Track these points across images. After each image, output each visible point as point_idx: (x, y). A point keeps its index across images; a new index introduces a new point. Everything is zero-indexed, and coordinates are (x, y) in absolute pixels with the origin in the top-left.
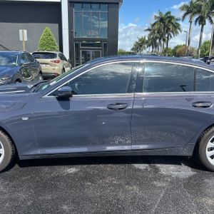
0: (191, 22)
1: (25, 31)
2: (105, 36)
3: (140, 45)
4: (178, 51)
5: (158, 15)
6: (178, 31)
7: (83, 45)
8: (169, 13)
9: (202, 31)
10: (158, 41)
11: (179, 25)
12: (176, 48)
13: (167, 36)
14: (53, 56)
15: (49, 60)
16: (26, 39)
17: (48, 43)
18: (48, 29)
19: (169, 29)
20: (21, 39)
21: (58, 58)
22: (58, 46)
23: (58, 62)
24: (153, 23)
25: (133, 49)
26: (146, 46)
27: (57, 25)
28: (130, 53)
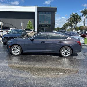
0: (85, 17)
1: (23, 23)
2: (50, 23)
3: (65, 26)
4: (81, 28)
5: (72, 15)
7: (42, 26)
8: (76, 14)
10: (72, 24)
12: (81, 27)
13: (76, 22)
14: (31, 30)
15: (30, 32)
16: (23, 25)
17: (30, 26)
18: (30, 21)
19: (76, 20)
20: (22, 25)
21: (33, 31)
22: (33, 26)
23: (33, 32)
24: (70, 17)
25: (62, 27)
27: (33, 19)
28: (61, 29)
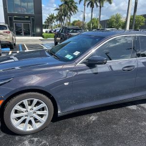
3: (50, 19)
4: (75, 24)
6: (76, 11)
9: (92, 12)
10: (63, 17)
11: (77, 7)
13: (69, 14)
26: (55, 21)
